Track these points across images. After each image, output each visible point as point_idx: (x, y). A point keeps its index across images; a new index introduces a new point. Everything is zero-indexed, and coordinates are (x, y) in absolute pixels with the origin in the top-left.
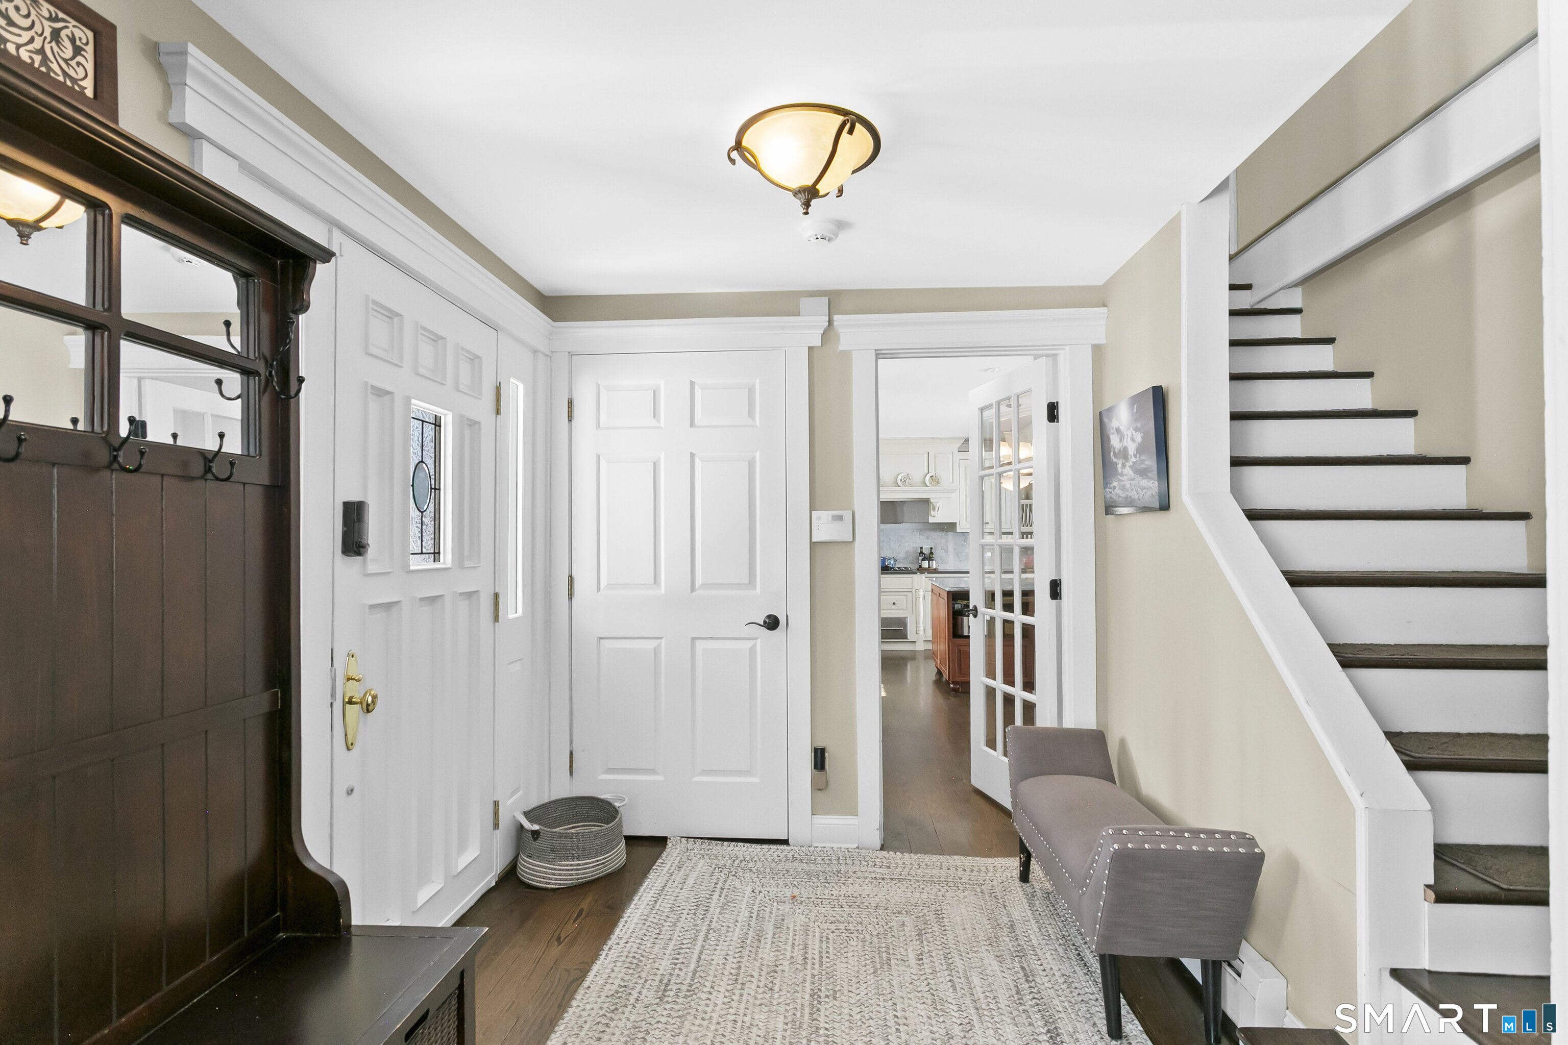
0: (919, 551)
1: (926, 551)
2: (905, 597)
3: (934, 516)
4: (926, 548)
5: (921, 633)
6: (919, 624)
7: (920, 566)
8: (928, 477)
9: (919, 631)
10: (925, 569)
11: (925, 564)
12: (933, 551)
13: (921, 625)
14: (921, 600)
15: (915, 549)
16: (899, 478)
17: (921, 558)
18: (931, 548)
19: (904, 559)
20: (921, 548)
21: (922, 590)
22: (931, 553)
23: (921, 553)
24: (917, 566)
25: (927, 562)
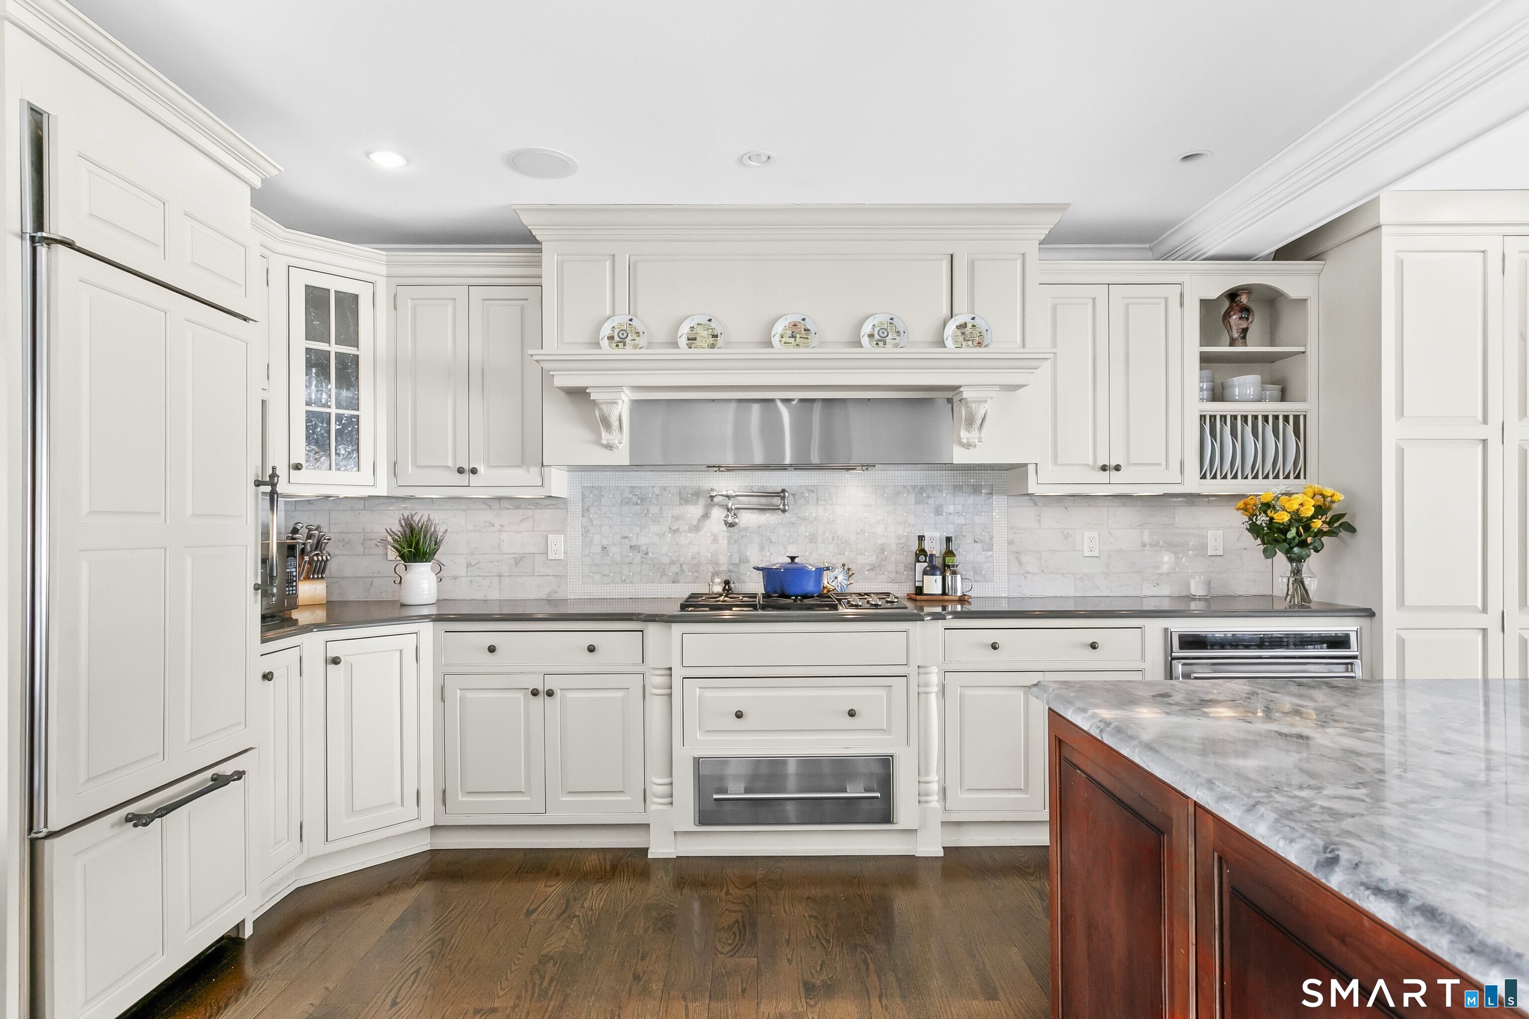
0: (915, 547)
1: (935, 548)
2: (883, 693)
3: (968, 446)
4: (932, 540)
5: (934, 801)
6: (927, 773)
7: (919, 590)
8: (951, 327)
9: (927, 794)
10: (933, 600)
11: (933, 585)
12: (953, 547)
13: (934, 777)
14: (933, 699)
15: (903, 541)
16: (867, 329)
17: (921, 567)
18: (949, 540)
19: (872, 569)
20: (921, 538)
21: (935, 669)
22: (949, 553)
23: (922, 551)
24: (909, 589)
25: (939, 578)
